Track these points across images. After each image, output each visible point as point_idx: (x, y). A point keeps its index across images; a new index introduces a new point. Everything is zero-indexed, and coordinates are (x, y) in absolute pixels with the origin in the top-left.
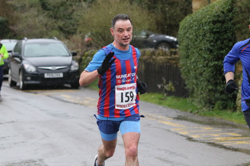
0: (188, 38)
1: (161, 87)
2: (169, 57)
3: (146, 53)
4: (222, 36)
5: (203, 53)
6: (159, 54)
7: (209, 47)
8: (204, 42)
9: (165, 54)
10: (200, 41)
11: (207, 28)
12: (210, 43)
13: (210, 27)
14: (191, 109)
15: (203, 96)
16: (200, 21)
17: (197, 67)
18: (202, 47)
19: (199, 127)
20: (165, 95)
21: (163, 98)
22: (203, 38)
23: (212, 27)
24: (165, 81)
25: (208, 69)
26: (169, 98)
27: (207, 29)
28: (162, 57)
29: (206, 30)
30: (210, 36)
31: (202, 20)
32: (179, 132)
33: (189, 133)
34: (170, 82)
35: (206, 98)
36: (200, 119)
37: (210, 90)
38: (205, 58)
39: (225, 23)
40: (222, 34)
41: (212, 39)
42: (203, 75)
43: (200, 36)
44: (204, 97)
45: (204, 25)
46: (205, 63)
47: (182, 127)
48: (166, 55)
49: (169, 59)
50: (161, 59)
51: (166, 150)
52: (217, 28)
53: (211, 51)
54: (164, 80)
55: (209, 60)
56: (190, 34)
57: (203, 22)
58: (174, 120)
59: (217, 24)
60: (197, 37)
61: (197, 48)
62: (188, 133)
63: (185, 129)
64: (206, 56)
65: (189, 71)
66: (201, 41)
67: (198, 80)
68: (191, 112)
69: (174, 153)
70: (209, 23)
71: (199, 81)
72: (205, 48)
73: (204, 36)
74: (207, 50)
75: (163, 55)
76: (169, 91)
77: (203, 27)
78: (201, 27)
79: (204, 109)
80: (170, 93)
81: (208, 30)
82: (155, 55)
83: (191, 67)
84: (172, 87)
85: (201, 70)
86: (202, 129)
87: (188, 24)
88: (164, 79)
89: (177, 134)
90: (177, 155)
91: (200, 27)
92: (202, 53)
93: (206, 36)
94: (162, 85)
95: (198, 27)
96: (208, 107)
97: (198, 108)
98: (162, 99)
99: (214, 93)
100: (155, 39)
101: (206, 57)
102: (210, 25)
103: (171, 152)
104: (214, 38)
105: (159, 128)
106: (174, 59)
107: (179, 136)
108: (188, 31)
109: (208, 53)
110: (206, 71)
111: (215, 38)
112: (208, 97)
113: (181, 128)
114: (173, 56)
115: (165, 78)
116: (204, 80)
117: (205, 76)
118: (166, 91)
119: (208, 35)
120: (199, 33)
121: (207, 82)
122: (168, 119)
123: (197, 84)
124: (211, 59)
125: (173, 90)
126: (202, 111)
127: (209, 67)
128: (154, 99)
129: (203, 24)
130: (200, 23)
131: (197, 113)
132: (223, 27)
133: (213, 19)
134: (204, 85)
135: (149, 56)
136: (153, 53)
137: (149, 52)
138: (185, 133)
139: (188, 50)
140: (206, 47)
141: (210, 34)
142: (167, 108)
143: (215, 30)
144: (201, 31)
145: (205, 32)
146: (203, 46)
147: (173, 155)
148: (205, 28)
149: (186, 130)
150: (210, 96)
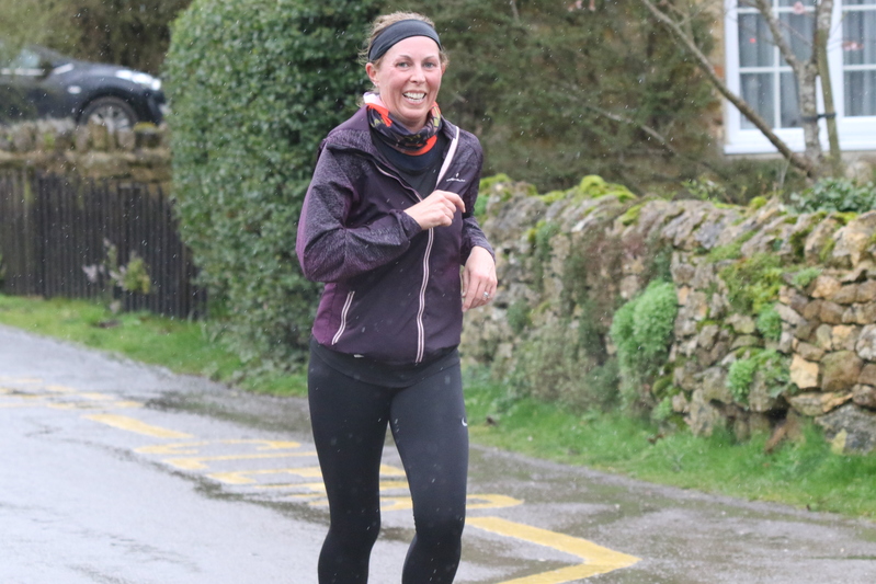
0: (202, 83)
1: (100, 275)
2: (130, 157)
3: (40, 139)
4: (337, 78)
5: (264, 145)
6: (90, 145)
7: (288, 121)
8: (267, 103)
9: (113, 144)
10: (250, 95)
11: (278, 46)
12: (289, 105)
13: (290, 41)
14: (214, 367)
15: (264, 315)
16: (251, 18)
17: (238, 199)
18: (260, 121)
19: (245, 441)
20: (115, 306)
21: (104, 320)
22: (263, 87)
23: (297, 43)
24: (112, 252)
25: (281, 207)
26: (131, 321)
27: (278, 51)
28: (102, 157)
29: (273, 53)
30: (290, 79)
31: (257, 12)
32: (165, 461)
33: (207, 462)
34: (133, 254)
35: (273, 323)
36: (252, 405)
37: (291, 293)
38: (269, 164)
39: (350, 26)
40: (338, 70)
41: (299, 88)
42: (264, 234)
43: (251, 76)
44: (268, 317)
45: (264, 35)
46: (270, 185)
47: (178, 441)
48: (118, 146)
49: (131, 164)
50: (98, 165)
51: (114, 537)
52: (317, 48)
53: (294, 138)
54: (108, 249)
55: (287, 173)
56: (212, 69)
57: (264, 21)
58: (147, 412)
59: (318, 31)
60: (240, 83)
61: (241, 125)
62: (201, 462)
63: (191, 448)
64: (275, 157)
65: (208, 214)
66: (255, 96)
67: (243, 250)
68: (216, 378)
69: (145, 549)
70: (286, 27)
71: (246, 253)
72: (271, 124)
73: (267, 78)
74: (277, 135)
75: (106, 149)
76: (128, 292)
77: (262, 40)
78: (255, 42)
79: (269, 365)
80: (133, 301)
81: (281, 53)
82: (73, 146)
83: (216, 199)
84: (140, 278)
85: (256, 213)
86: (259, 449)
87: (203, 29)
88: (106, 242)
89: (160, 467)
90: (158, 555)
91: (251, 40)
92: (259, 144)
93: (274, 79)
94: (102, 269)
95: (244, 42)
96: (283, 358)
97: (244, 360)
98: (103, 325)
99: (304, 305)
100: (76, 84)
101: (273, 160)
102: (290, 36)
103: (133, 543)
104: (304, 86)
105: (88, 443)
106: (149, 166)
107: (165, 477)
108: (202, 56)
109: (284, 143)
110: (275, 215)
111: (310, 85)
112: (282, 320)
113: (176, 445)
114: (146, 151)
115: (114, 242)
116: (267, 250)
117: (272, 237)
118: (118, 292)
119: (282, 74)
120: (246, 64)
121: (278, 258)
122: (124, 405)
123: (240, 268)
124: (295, 170)
125: (146, 290)
126: (261, 374)
127: (285, 200)
128: (71, 321)
129: (261, 31)
130: (252, 26)
131: (241, 380)
132: (343, 44)
133: (301, 12)
134: (269, 273)
135: (50, 152)
136: (68, 141)
137: (52, 138)
138: (190, 465)
139: (204, 130)
140: (276, 119)
141: (291, 70)
142: (121, 361)
143: (308, 54)
144: (255, 57)
145: (269, 62)
146: (263, 117)
147: (144, 556)
148: (269, 45)
149: (196, 451)
150: (290, 315)
